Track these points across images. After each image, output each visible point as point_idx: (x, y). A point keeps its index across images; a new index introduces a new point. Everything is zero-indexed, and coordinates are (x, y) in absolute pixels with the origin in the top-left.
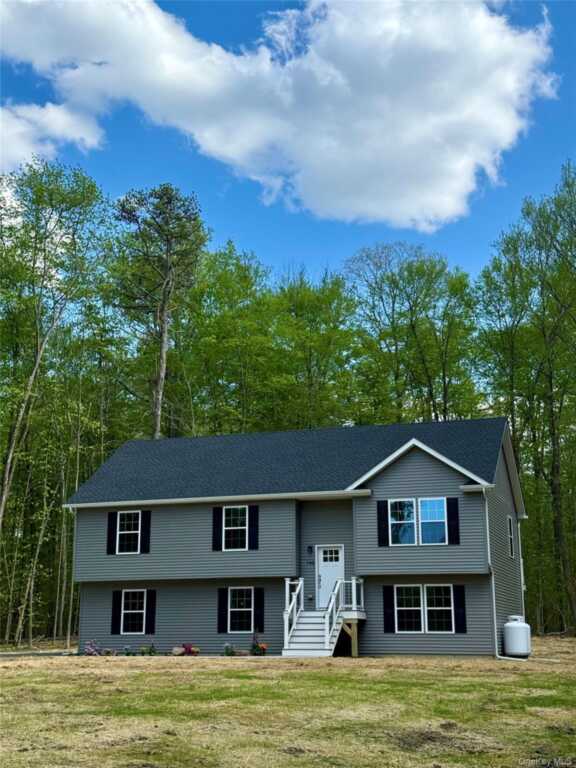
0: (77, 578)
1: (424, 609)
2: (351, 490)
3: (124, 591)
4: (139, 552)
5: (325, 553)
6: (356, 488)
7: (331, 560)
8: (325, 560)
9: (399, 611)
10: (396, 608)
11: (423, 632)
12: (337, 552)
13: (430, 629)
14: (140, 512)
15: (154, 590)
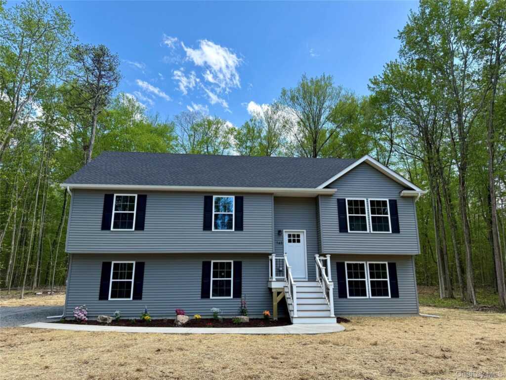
0: (69, 249)
1: (368, 280)
2: (320, 189)
3: (113, 263)
4: (133, 229)
5: (289, 236)
6: (324, 188)
7: (294, 241)
8: (290, 241)
9: (349, 281)
10: (347, 280)
11: (368, 297)
12: (298, 236)
13: (373, 295)
14: (136, 195)
15: (142, 262)
